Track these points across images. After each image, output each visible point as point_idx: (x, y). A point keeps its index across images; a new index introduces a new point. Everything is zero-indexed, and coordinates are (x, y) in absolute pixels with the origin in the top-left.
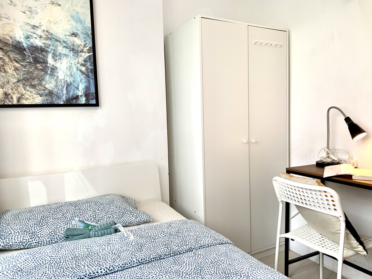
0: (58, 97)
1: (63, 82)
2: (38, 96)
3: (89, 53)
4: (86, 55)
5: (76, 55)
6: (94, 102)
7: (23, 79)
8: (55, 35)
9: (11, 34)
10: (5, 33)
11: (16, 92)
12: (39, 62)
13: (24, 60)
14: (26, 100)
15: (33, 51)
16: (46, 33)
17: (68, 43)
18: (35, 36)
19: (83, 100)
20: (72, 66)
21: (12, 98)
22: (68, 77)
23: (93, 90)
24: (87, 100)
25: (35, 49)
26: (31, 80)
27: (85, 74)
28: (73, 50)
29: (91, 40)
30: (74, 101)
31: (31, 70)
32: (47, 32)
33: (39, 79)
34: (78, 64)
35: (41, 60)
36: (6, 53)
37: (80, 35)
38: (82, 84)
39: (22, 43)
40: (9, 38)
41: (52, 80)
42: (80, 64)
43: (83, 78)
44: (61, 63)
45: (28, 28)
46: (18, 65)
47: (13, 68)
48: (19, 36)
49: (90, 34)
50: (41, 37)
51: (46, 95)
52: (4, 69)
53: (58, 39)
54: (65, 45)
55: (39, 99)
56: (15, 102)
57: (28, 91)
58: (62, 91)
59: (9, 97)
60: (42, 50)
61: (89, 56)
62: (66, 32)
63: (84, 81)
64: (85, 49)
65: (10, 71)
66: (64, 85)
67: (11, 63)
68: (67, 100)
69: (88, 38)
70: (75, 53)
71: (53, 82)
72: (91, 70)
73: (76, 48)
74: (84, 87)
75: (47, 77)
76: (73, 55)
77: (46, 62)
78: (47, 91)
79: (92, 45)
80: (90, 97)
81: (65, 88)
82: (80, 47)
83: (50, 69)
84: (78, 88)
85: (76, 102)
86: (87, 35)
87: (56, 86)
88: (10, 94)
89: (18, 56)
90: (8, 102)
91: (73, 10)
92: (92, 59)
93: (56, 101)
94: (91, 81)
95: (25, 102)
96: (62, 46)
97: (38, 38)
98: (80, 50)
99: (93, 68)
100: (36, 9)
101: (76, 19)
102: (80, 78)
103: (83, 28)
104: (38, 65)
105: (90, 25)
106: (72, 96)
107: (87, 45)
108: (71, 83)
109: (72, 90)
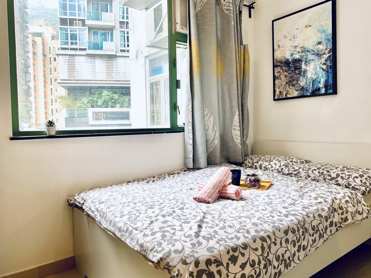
0: (307, 91)
1: (310, 80)
2: (296, 91)
3: (329, 53)
4: (326, 56)
5: (320, 58)
6: (331, 91)
7: (289, 81)
8: (307, 48)
9: (284, 55)
10: (281, 56)
11: (285, 90)
12: (297, 69)
13: (289, 70)
14: (290, 94)
16: (302, 49)
17: (315, 50)
18: (296, 52)
19: (323, 91)
20: (317, 66)
21: (283, 94)
22: (314, 75)
23: (331, 82)
24: (326, 90)
25: (295, 61)
26: (292, 82)
27: (325, 71)
28: (318, 54)
29: (331, 43)
30: (317, 92)
31: (293, 75)
32: (302, 47)
33: (296, 80)
35: (298, 67)
36: (281, 67)
37: (323, 42)
38: (323, 79)
39: (289, 59)
40: (283, 58)
41: (304, 79)
42: (322, 64)
43: (324, 74)
44: (310, 66)
45: (292, 49)
46: (286, 74)
47: (284, 76)
48: (288, 57)
49: (330, 38)
50: (299, 52)
51: (300, 90)
52: (280, 77)
53: (309, 50)
54: (313, 53)
55: (296, 94)
56: (284, 97)
57: (291, 88)
58: (310, 86)
59: (282, 94)
60: (299, 61)
61: (329, 56)
62: (314, 43)
63: (324, 76)
64: (327, 52)
65: (282, 78)
66: (311, 81)
67: (283, 73)
68: (312, 92)
69: (329, 42)
70: (319, 57)
71: (304, 80)
72: (330, 66)
73: (320, 53)
74: (324, 81)
75: (301, 78)
76: (318, 58)
77: (301, 68)
78: (300, 88)
79: (332, 47)
80: (328, 88)
81: (311, 83)
82: (323, 51)
83: (303, 72)
84: (320, 82)
85: (318, 93)
86: (328, 40)
87: (306, 83)
88: (282, 92)
89: (287, 68)
90: (281, 97)
91: (319, 25)
92: (332, 57)
93: (306, 94)
94: (330, 75)
95: (289, 96)
96: (311, 54)
97: (297, 54)
98: (322, 53)
99: (332, 64)
100: (297, 35)
101: (321, 31)
102: (322, 75)
103: (326, 36)
104: (297, 71)
105: (331, 32)
106: (316, 89)
107: (328, 48)
108: (315, 79)
109: (316, 84)
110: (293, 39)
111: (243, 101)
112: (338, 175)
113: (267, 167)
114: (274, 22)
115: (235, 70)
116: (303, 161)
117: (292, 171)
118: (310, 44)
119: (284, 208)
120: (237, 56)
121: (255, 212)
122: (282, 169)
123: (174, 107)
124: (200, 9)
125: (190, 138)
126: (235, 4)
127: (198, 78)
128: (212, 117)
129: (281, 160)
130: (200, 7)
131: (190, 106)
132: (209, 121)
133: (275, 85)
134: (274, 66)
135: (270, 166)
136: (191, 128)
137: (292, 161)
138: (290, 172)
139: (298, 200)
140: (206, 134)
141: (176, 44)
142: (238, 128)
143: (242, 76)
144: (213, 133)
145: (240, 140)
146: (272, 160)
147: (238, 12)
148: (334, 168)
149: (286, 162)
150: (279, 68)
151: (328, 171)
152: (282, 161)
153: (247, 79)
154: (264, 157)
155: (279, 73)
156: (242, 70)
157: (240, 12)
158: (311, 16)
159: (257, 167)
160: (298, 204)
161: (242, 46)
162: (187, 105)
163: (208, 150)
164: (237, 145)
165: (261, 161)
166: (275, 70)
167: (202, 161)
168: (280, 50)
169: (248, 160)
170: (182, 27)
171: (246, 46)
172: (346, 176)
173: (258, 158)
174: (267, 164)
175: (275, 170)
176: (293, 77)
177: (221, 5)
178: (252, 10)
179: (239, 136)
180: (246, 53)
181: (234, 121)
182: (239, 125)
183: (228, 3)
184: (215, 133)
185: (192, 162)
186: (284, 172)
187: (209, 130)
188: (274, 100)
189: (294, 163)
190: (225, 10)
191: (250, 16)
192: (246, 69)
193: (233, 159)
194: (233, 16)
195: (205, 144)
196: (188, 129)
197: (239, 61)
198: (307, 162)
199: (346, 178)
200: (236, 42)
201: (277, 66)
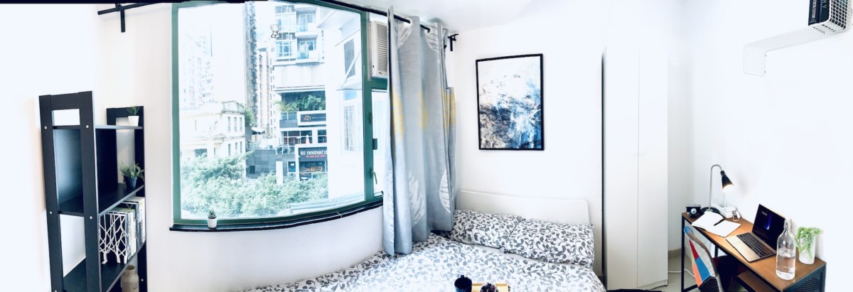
0: (516, 144)
1: (519, 133)
2: (504, 142)
3: (538, 109)
4: (535, 111)
5: (529, 112)
6: (540, 147)
7: (496, 131)
8: (516, 99)
9: (491, 103)
10: (488, 103)
11: (492, 140)
12: (505, 120)
13: (497, 119)
14: (497, 145)
15: (502, 112)
17: (524, 104)
18: (503, 101)
19: (532, 146)
20: (526, 120)
21: (490, 144)
22: (522, 129)
23: (539, 138)
24: (535, 145)
25: (504, 111)
26: (500, 132)
27: (534, 126)
28: (527, 108)
29: (540, 99)
31: (500, 125)
32: (511, 98)
33: (504, 132)
34: (529, 118)
35: (506, 118)
36: (487, 115)
37: (532, 96)
38: (532, 134)
39: (496, 107)
40: (489, 106)
41: (512, 131)
42: (531, 119)
43: (533, 129)
44: (519, 119)
45: (500, 97)
46: (494, 123)
47: (491, 125)
48: (495, 105)
49: (539, 94)
51: (508, 142)
52: (486, 126)
53: (517, 102)
54: (522, 105)
55: (503, 145)
56: (491, 147)
57: (498, 139)
58: (518, 139)
59: (488, 143)
60: (507, 111)
61: (538, 112)
62: (523, 96)
63: (533, 131)
64: (536, 107)
65: (489, 127)
66: (520, 135)
67: (490, 122)
68: (521, 145)
69: (537, 98)
71: (513, 133)
72: (538, 123)
73: (529, 107)
74: (533, 136)
75: (510, 130)
76: (527, 112)
77: (509, 119)
78: (509, 139)
79: (540, 103)
80: (538, 143)
81: (520, 137)
82: (532, 106)
83: (511, 124)
84: (529, 137)
85: (527, 147)
86: (536, 96)
87: (515, 135)
88: (489, 141)
89: (494, 117)
91: (529, 78)
92: (540, 114)
93: (514, 147)
94: (538, 131)
95: (496, 147)
96: (520, 107)
97: (505, 103)
98: (531, 108)
99: (540, 121)
100: (505, 83)
101: (529, 85)
102: (530, 130)
103: (533, 91)
104: (504, 122)
105: (539, 89)
106: (525, 142)
107: (536, 103)
108: (524, 133)
109: (525, 138)
110: (500, 87)
114: (478, 63)
117: (515, 246)
118: (519, 97)
125: (390, 216)
128: (416, 182)
129: (498, 227)
130: (402, 41)
131: (391, 175)
132: (414, 186)
133: (481, 133)
134: (479, 113)
137: (508, 227)
140: (410, 203)
142: (447, 190)
144: (419, 202)
145: (449, 204)
147: (442, 48)
150: (485, 116)
152: (499, 230)
153: (453, 129)
155: (485, 121)
157: (445, 47)
158: (520, 66)
161: (448, 90)
164: (445, 210)
165: (474, 228)
166: (480, 117)
168: (486, 96)
169: (458, 224)
171: (452, 89)
175: (494, 243)
176: (501, 128)
177: (425, 38)
178: (454, 42)
179: (447, 199)
180: (452, 97)
181: (442, 182)
182: (446, 185)
184: (421, 201)
185: (393, 246)
187: (414, 197)
188: (480, 149)
189: (511, 229)
190: (429, 44)
191: (452, 49)
192: (452, 117)
193: (439, 228)
194: (439, 53)
195: (409, 216)
200: (442, 85)
201: (482, 113)
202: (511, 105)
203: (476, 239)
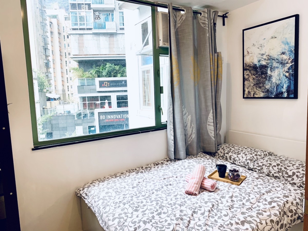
0: (272, 93)
1: (275, 84)
2: (262, 92)
3: (292, 63)
4: (289, 65)
5: (283, 66)
6: (292, 96)
7: (256, 84)
8: (272, 56)
9: (253, 61)
10: (250, 61)
11: (253, 91)
12: (264, 74)
13: (257, 74)
14: (257, 95)
15: (261, 68)
16: (268, 57)
17: (279, 59)
18: (262, 59)
19: (285, 95)
20: (281, 73)
21: (251, 94)
22: (278, 81)
23: (292, 88)
24: (288, 95)
26: (259, 84)
27: (288, 78)
28: (282, 63)
29: (294, 54)
30: (280, 95)
31: (259, 79)
32: (268, 55)
33: (263, 84)
34: (284, 71)
35: (265, 73)
36: (250, 71)
37: (287, 52)
38: (286, 84)
39: (257, 65)
40: (251, 64)
41: (269, 83)
42: (285, 72)
43: (287, 80)
44: (274, 73)
45: (260, 56)
46: (254, 77)
47: (252, 79)
48: (256, 62)
49: (293, 50)
50: (265, 59)
51: (266, 92)
52: (249, 79)
53: (274, 58)
54: (277, 61)
55: (262, 95)
56: (252, 96)
57: (258, 90)
58: (274, 90)
59: (250, 93)
60: (265, 67)
61: (291, 65)
62: (278, 53)
63: (287, 82)
64: (289, 61)
65: (251, 80)
66: (275, 86)
67: (252, 76)
68: (276, 94)
69: (292, 53)
70: (283, 65)
71: (270, 84)
72: (292, 74)
73: (284, 62)
74: (287, 86)
75: (267, 82)
76: (282, 67)
77: (267, 73)
78: (266, 90)
79: (294, 58)
80: (290, 93)
81: (275, 87)
82: (286, 60)
83: (268, 77)
84: (283, 87)
85: (281, 96)
86: (291, 51)
87: (271, 86)
88: (250, 92)
89: (255, 72)
90: (249, 96)
91: (284, 38)
92: (294, 67)
93: (270, 96)
94: (292, 82)
95: (256, 96)
96: (276, 62)
97: (264, 61)
98: (286, 62)
99: (294, 73)
100: (264, 44)
101: (285, 43)
102: (285, 81)
103: (289, 48)
104: (263, 75)
105: (294, 44)
106: (279, 92)
107: (291, 58)
108: (279, 84)
109: (279, 88)
110: (260, 48)
111: (216, 100)
112: (294, 174)
113: (235, 159)
114: (245, 31)
115: (210, 75)
116: (266, 154)
117: (257, 166)
118: (275, 54)
119: (243, 213)
120: (212, 63)
121: (218, 219)
122: (248, 163)
123: (158, 110)
124: (179, 25)
125: (171, 135)
126: (210, 17)
127: (178, 86)
128: (189, 116)
129: (247, 153)
130: (180, 23)
131: (172, 109)
132: (187, 119)
133: (245, 86)
134: (244, 69)
135: (237, 159)
136: (172, 127)
137: (256, 155)
138: (255, 167)
139: (255, 204)
140: (185, 130)
141: (160, 57)
142: (212, 124)
143: (216, 79)
144: (191, 129)
145: (214, 134)
146: (240, 153)
147: (212, 24)
148: (291, 165)
149: (252, 156)
150: (248, 72)
151: (285, 168)
152: (248, 155)
153: (220, 82)
154: (233, 149)
155: (248, 76)
156: (216, 74)
157: (215, 24)
158: (277, 29)
159: (228, 157)
160: (255, 207)
161: (216, 54)
162: (169, 107)
163: (187, 143)
164: (211, 138)
165: (231, 152)
166: (245, 73)
167: (182, 153)
168: (249, 56)
169: (221, 150)
170: (164, 43)
171: (220, 53)
172: (300, 175)
173: (229, 149)
174: (235, 156)
175: (242, 162)
176: (260, 81)
177: (198, 19)
178: (225, 19)
179: (213, 131)
180: (219, 59)
181: (209, 118)
182: (213, 121)
183: (203, 17)
184: (193, 129)
185: (173, 154)
186: (249, 166)
187: (187, 126)
188: (244, 98)
189: (258, 157)
190: (201, 24)
191: (224, 24)
192: (219, 73)
193: (207, 150)
194: (208, 29)
195: (184, 138)
196: (170, 127)
197: (213, 67)
198: (270, 154)
199: (301, 176)
200: (211, 51)
201: (246, 70)
202: (269, 61)
203: (230, 159)
